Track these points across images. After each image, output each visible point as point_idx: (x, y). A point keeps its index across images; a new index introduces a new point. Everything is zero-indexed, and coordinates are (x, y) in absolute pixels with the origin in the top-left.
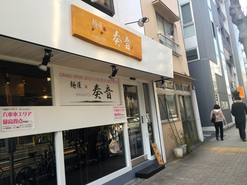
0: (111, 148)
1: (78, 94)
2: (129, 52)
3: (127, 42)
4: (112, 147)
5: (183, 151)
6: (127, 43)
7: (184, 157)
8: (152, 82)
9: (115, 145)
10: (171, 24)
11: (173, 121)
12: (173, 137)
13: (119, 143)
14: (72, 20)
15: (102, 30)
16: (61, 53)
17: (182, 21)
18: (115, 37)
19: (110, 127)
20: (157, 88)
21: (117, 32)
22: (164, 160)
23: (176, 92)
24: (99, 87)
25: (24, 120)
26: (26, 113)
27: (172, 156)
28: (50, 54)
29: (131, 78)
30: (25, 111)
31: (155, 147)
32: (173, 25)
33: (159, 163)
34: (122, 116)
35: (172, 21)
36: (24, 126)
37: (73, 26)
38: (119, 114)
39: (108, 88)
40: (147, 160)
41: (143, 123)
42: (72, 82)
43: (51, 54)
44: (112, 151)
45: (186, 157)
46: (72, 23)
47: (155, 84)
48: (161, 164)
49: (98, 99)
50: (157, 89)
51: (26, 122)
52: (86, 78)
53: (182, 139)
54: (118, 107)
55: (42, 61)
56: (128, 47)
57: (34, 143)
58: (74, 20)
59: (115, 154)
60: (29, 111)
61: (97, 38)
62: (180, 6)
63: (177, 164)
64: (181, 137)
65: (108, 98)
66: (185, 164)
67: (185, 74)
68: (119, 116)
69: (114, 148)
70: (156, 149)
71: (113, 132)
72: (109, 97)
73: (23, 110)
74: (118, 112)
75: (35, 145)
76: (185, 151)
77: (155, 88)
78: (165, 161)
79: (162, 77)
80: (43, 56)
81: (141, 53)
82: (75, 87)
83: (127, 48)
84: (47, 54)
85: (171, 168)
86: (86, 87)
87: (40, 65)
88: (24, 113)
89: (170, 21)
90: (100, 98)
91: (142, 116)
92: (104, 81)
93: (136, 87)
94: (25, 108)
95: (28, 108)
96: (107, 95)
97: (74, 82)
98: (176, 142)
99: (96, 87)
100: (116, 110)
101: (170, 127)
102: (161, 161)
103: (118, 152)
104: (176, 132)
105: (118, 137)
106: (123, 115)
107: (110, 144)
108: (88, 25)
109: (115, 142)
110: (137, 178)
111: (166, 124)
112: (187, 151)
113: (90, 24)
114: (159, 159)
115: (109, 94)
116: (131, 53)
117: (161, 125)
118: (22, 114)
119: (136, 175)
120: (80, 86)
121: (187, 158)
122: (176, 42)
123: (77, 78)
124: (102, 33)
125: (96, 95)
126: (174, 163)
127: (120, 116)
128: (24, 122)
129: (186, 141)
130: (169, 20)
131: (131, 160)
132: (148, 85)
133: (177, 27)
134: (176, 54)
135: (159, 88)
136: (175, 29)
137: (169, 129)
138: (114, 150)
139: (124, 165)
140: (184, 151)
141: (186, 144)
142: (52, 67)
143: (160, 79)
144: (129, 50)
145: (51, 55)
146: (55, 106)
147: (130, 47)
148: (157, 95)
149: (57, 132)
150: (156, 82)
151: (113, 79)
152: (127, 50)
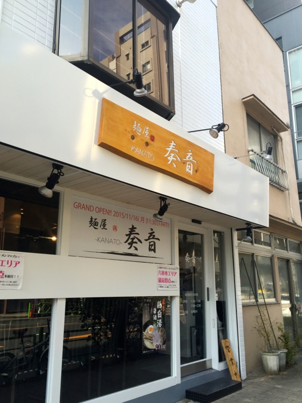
0: (146, 338)
1: (100, 239)
2: (190, 177)
3: (188, 161)
4: (148, 337)
5: (280, 360)
6: (188, 163)
7: (281, 373)
8: (230, 230)
9: (154, 334)
10: (272, 134)
11: (265, 304)
12: (262, 332)
13: (162, 331)
14: (101, 121)
15: (148, 139)
16: (78, 171)
17: (295, 131)
18: (168, 151)
19: (148, 301)
20: (240, 242)
21: (173, 143)
22: (242, 373)
23: (274, 251)
24: (137, 231)
25: (6, 273)
26: (11, 261)
27: (258, 367)
28: (59, 171)
29: (194, 221)
30: (10, 259)
31: (227, 347)
32: (277, 138)
33: (233, 378)
34: (172, 284)
35: (275, 130)
36: (5, 283)
37: (101, 131)
38: (166, 280)
39: (151, 234)
40: (211, 369)
41: (208, 300)
42: (92, 218)
43: (61, 172)
44: (148, 344)
45: (285, 373)
46: (101, 126)
47: (235, 234)
48: (235, 379)
49: (132, 251)
50: (239, 244)
51: (9, 276)
52: (117, 214)
53: (279, 338)
54: (165, 268)
55: (47, 181)
56: (189, 170)
57: (29, 314)
58: (104, 122)
59: (152, 349)
60: (17, 260)
61: (137, 152)
62: (293, 106)
63: (266, 383)
64: (278, 334)
65: (150, 250)
66: (279, 387)
67: (293, 221)
68: (166, 284)
69: (151, 339)
70: (229, 351)
71: (153, 311)
72: (152, 249)
73: (7, 257)
74: (164, 277)
75: (31, 317)
76: (284, 362)
77: (236, 242)
78: (244, 375)
79: (248, 223)
80: (48, 174)
81: (212, 180)
82: (96, 227)
83: (187, 170)
84: (56, 171)
85: (253, 389)
86: (115, 228)
87: (43, 187)
88: (8, 261)
89: (273, 130)
90: (136, 249)
91: (208, 288)
92: (147, 222)
93: (202, 236)
94: (11, 254)
95: (15, 254)
96: (150, 245)
97: (96, 219)
98: (267, 342)
99: (133, 229)
100: (163, 273)
101: (259, 314)
102: (236, 374)
103: (158, 347)
104: (268, 325)
105: (160, 320)
106: (173, 282)
107: (146, 331)
108: (126, 130)
109: (154, 329)
110: (189, 400)
111: (252, 307)
112: (287, 362)
113: (129, 129)
114: (233, 370)
115: (153, 243)
116: (194, 179)
117: (241, 307)
118: (5, 263)
119: (187, 395)
120: (104, 225)
121: (286, 375)
122: (280, 166)
123: (102, 212)
124: (147, 144)
125: (131, 244)
126: (261, 382)
127: (168, 284)
128: (6, 276)
129: (287, 343)
130: (269, 129)
131: (180, 366)
132: (222, 234)
133: (283, 141)
134: (279, 185)
135: (243, 242)
136: (280, 143)
137: (257, 317)
138: (152, 343)
139: (167, 373)
140: (281, 362)
141: (287, 349)
142: (64, 192)
143: (245, 226)
144: (192, 173)
145: (62, 174)
146: (60, 255)
147: (193, 168)
148: (239, 253)
149: (57, 299)
150: (237, 230)
151: (161, 219)
152: (188, 174)
